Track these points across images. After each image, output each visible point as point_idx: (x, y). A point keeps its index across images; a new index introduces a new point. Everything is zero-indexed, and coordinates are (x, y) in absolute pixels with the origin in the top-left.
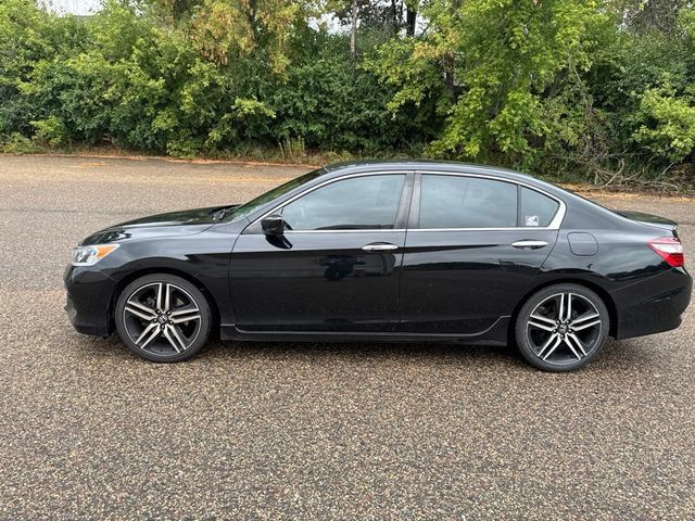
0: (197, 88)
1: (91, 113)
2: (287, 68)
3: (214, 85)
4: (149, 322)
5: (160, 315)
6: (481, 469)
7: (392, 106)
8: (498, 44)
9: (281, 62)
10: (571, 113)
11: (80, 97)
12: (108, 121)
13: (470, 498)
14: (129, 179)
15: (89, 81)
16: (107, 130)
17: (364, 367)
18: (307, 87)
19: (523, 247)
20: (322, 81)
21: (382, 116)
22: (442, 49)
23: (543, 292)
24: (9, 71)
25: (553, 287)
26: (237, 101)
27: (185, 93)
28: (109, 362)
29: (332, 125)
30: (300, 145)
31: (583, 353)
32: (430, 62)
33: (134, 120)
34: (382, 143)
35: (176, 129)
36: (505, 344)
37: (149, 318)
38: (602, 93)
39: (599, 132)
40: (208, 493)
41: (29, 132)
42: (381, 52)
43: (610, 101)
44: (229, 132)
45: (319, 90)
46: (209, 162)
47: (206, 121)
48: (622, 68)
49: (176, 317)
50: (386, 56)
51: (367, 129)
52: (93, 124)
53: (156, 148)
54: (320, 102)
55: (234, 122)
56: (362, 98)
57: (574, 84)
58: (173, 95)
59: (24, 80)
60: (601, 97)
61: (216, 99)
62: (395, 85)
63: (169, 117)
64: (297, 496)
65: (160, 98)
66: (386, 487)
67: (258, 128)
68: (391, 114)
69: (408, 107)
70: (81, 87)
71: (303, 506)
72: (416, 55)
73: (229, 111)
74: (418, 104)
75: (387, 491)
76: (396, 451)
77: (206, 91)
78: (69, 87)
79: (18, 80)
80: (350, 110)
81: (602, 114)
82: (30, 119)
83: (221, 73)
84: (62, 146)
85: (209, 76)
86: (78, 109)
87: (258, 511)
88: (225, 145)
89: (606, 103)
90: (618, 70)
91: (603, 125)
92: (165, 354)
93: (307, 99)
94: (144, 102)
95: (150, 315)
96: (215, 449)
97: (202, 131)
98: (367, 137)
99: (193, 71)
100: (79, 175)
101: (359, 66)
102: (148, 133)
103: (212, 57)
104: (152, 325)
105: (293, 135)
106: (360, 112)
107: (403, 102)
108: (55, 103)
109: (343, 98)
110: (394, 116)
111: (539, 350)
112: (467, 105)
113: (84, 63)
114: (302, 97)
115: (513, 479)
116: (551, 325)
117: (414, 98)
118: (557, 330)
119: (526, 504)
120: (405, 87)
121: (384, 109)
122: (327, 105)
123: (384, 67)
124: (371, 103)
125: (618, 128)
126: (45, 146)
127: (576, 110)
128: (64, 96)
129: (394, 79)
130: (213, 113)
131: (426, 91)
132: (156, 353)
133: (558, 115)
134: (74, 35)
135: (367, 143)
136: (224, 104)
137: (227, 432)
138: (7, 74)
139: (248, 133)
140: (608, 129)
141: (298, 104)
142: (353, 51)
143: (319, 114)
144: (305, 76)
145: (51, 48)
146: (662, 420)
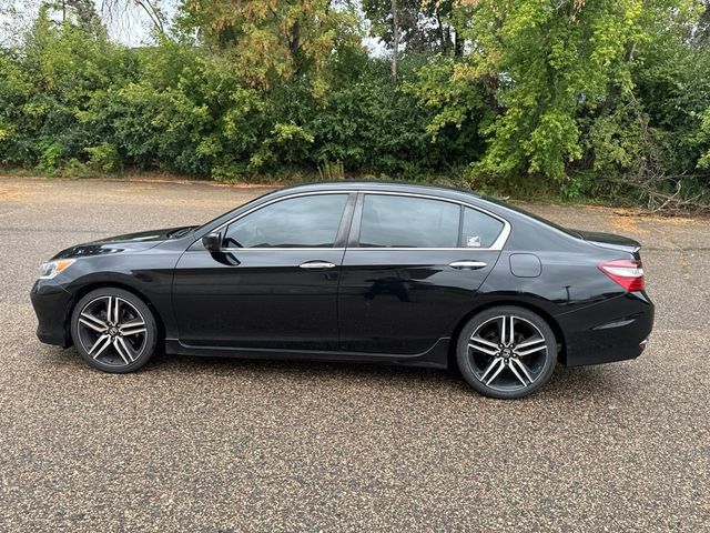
0: (239, 114)
1: (141, 140)
2: (327, 93)
3: (254, 111)
4: (101, 334)
5: (111, 327)
6: (366, 489)
7: (430, 128)
8: (538, 64)
9: (320, 87)
10: (624, 133)
11: (132, 125)
12: (156, 147)
13: (338, 515)
14: (168, 202)
15: (140, 109)
16: (156, 156)
17: (306, 385)
18: (345, 111)
19: (461, 267)
20: (361, 105)
21: (421, 138)
22: (481, 69)
23: (484, 313)
24: (69, 101)
25: (494, 310)
26: (277, 126)
27: (227, 119)
28: (65, 370)
29: (372, 148)
30: (338, 168)
31: (529, 380)
32: (471, 83)
33: (181, 145)
34: (422, 166)
35: (220, 154)
36: (446, 367)
37: (101, 330)
38: (660, 111)
39: (655, 153)
40: (90, 492)
41: (84, 157)
42: (419, 74)
43: (668, 120)
44: (270, 157)
45: (358, 114)
46: (250, 186)
47: (248, 147)
48: (680, 85)
49: (125, 330)
50: (426, 79)
51: (407, 151)
52: (143, 150)
53: (201, 172)
54: (360, 126)
55: (275, 147)
56: (402, 121)
57: (626, 103)
58: (218, 121)
59: (82, 109)
60: (658, 116)
61: (258, 125)
62: (435, 107)
63: (213, 142)
64: (171, 501)
65: (205, 124)
66: (261, 499)
67: (298, 152)
68: (430, 137)
69: (449, 130)
70: (133, 115)
71: (172, 511)
72: (455, 77)
73: (270, 136)
74: (459, 126)
75: (259, 503)
76: (290, 466)
77: (248, 116)
78: (122, 115)
79: (76, 109)
80: (389, 133)
81: (659, 133)
82: (86, 145)
83: (263, 99)
84: (115, 170)
85: (250, 102)
86: (129, 136)
87: (127, 512)
88: (267, 170)
89: (663, 122)
90: (676, 87)
91: (660, 145)
92: (115, 365)
93: (346, 123)
94: (190, 128)
95: (102, 326)
96: (119, 453)
97: (245, 156)
98: (407, 160)
99: (236, 96)
100: (123, 198)
101: (397, 89)
102: (193, 158)
103: (253, 84)
104: (103, 337)
105: (332, 159)
106: (399, 135)
107: (443, 124)
108: (109, 130)
109: (382, 122)
110: (434, 139)
111: (481, 375)
112: (504, 125)
113: (134, 92)
114: (341, 121)
115: (393, 500)
116: (493, 349)
117: (454, 120)
118: (501, 355)
119: (393, 524)
120: (445, 109)
121: (424, 132)
122: (366, 129)
123: (424, 89)
124: (410, 125)
125: (677, 149)
126: (99, 172)
127: (631, 130)
128: (117, 123)
129: (434, 101)
130: (255, 139)
131: (468, 113)
132: (107, 363)
133: (609, 135)
134: (128, 66)
135: (405, 165)
136: (264, 129)
137: (138, 439)
138: (68, 104)
139: (289, 158)
140: (665, 149)
141: (337, 128)
142: (394, 74)
143: (357, 137)
144: (344, 100)
145: (106, 79)
146: (590, 452)
